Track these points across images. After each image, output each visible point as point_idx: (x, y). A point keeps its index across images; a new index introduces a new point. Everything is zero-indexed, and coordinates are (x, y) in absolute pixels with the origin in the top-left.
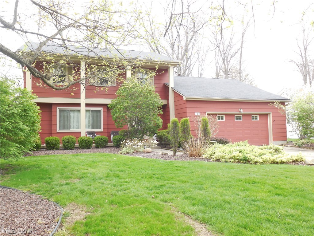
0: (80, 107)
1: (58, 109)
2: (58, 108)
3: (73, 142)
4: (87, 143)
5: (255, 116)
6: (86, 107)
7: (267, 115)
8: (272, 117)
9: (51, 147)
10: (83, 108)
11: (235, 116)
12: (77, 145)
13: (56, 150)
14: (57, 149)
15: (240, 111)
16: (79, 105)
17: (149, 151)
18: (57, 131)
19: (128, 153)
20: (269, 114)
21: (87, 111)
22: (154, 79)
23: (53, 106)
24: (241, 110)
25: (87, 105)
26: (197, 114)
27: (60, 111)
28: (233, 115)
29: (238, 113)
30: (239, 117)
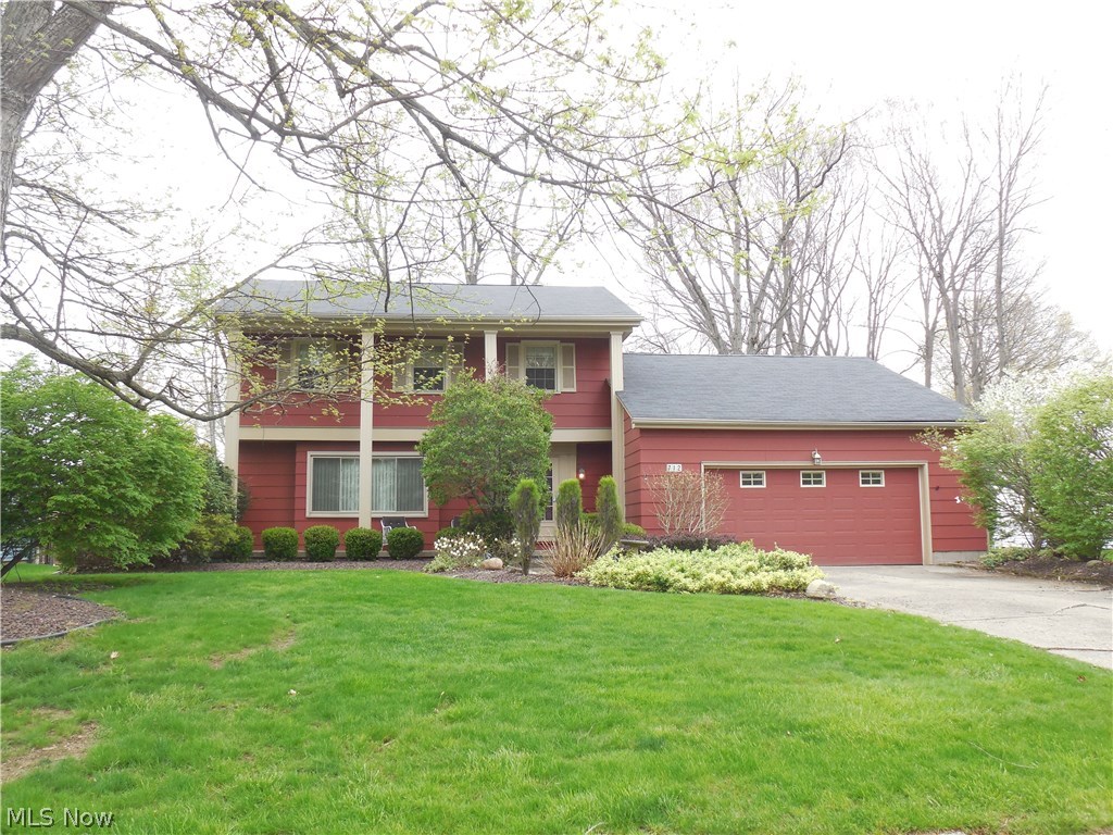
0: (359, 450)
1: (311, 455)
2: (309, 453)
3: (328, 542)
4: (364, 545)
5: (870, 474)
6: (373, 450)
7: (914, 471)
8: (930, 475)
9: (274, 552)
10: (366, 452)
11: (801, 472)
12: (341, 552)
13: (286, 561)
14: (291, 558)
15: (814, 459)
16: (355, 445)
17: (494, 566)
18: (308, 515)
19: (442, 570)
20: (922, 466)
21: (375, 461)
22: (574, 367)
23: (297, 449)
24: (817, 456)
25: (377, 445)
26: (675, 468)
27: (316, 461)
28: (795, 471)
29: (808, 464)
30: (816, 476)
